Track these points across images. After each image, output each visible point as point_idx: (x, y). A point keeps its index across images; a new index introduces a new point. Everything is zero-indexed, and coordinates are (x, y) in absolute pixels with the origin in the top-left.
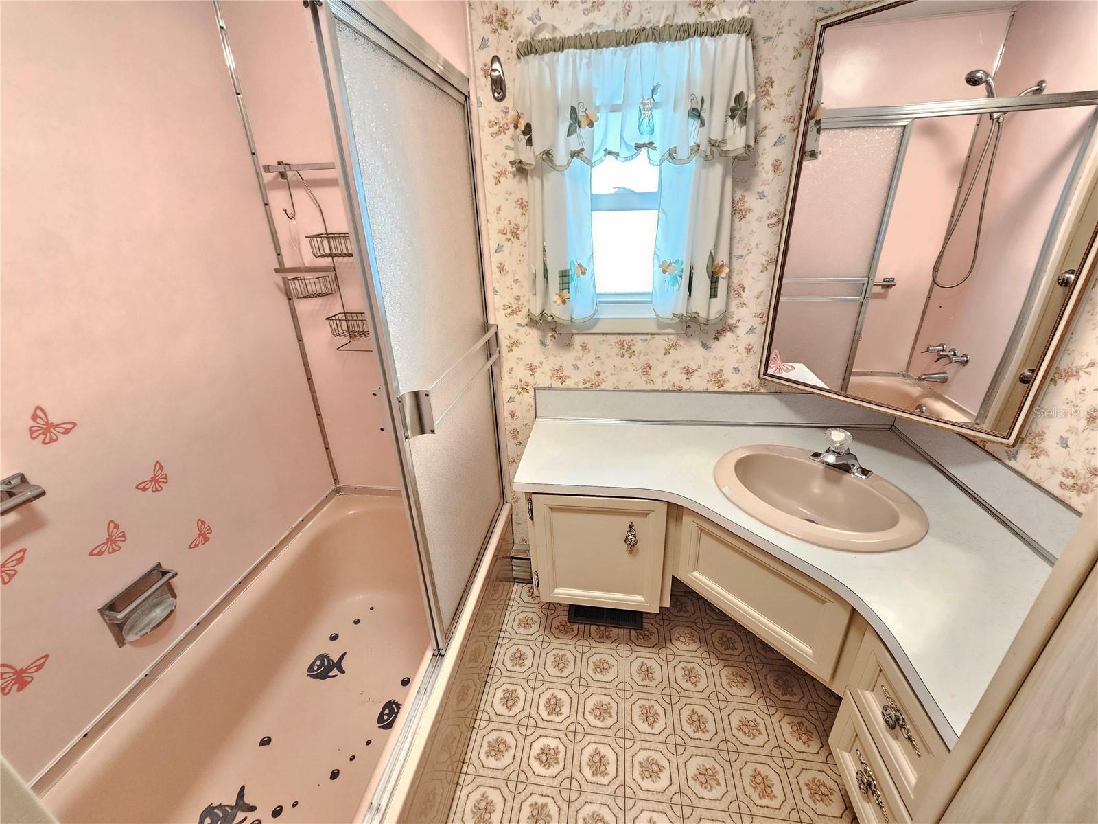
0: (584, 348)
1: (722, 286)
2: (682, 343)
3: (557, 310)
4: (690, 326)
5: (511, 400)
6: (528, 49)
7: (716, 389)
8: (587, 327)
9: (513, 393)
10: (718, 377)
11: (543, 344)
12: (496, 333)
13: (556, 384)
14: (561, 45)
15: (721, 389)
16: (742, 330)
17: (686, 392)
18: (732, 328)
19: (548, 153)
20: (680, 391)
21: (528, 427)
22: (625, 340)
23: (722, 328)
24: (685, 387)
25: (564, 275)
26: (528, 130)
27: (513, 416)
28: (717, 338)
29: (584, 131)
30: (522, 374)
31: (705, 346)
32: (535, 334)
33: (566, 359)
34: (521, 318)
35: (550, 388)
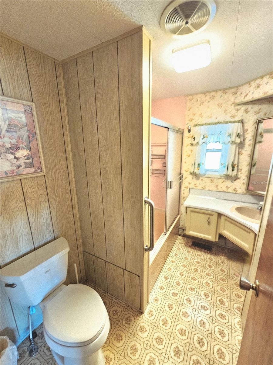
0: (202, 180)
1: (236, 168)
2: (226, 181)
3: (197, 171)
4: (228, 177)
5: (184, 190)
6: (196, 126)
7: (234, 192)
8: (203, 176)
9: (184, 189)
10: (235, 190)
11: (193, 178)
12: (183, 175)
13: (195, 188)
14: (203, 125)
15: (236, 193)
16: (241, 179)
17: (227, 192)
18: (239, 178)
19: (198, 143)
20: (225, 192)
21: (187, 196)
22: (212, 179)
23: (236, 178)
24: (227, 191)
25: (199, 164)
26: (194, 138)
27: (184, 194)
28: (235, 181)
29: (205, 139)
30: (187, 185)
31: (232, 182)
32: (191, 176)
33: (198, 182)
34: (189, 173)
35: (193, 188)
